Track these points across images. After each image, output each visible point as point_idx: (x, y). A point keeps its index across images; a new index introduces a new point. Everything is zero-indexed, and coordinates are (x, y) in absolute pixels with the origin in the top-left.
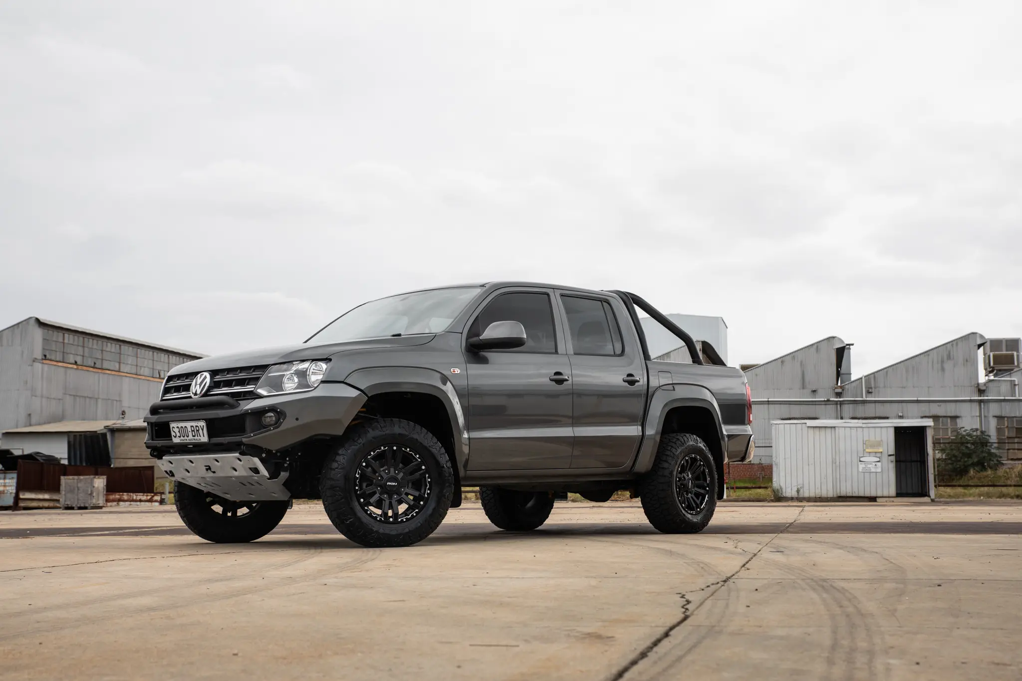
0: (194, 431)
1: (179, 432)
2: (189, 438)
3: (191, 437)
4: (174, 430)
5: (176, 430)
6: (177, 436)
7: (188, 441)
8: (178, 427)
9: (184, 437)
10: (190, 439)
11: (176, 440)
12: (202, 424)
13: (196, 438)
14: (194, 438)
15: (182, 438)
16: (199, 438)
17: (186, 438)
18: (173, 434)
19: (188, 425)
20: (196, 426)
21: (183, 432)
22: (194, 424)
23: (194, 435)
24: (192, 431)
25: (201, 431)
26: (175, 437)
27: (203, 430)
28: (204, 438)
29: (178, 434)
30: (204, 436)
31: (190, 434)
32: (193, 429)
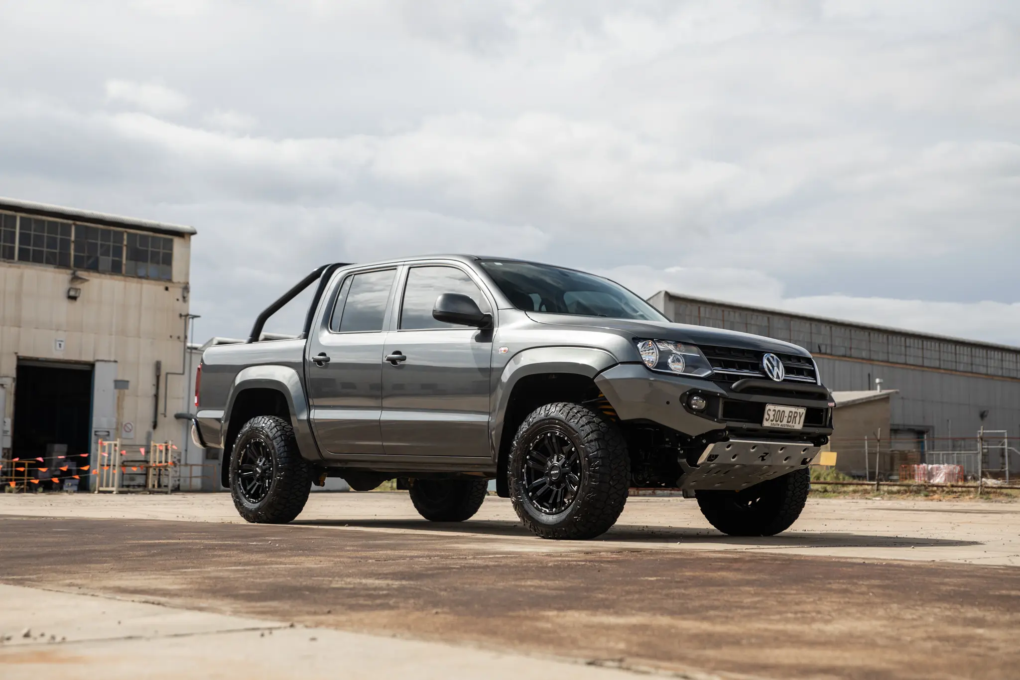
0: (791, 417)
1: (774, 415)
2: (782, 423)
3: (785, 422)
4: (769, 412)
5: (772, 413)
6: (770, 420)
7: (779, 426)
8: (774, 410)
9: (777, 421)
10: (784, 424)
11: (766, 424)
12: (802, 411)
13: (790, 424)
14: (788, 424)
15: (774, 422)
16: (794, 424)
17: (779, 422)
18: (766, 416)
19: (787, 409)
20: (795, 412)
21: (779, 416)
22: (793, 409)
23: (789, 420)
24: (789, 416)
25: (798, 418)
26: (767, 420)
27: (800, 417)
28: (798, 425)
29: (772, 418)
30: (799, 424)
31: (785, 420)
32: (790, 415)
